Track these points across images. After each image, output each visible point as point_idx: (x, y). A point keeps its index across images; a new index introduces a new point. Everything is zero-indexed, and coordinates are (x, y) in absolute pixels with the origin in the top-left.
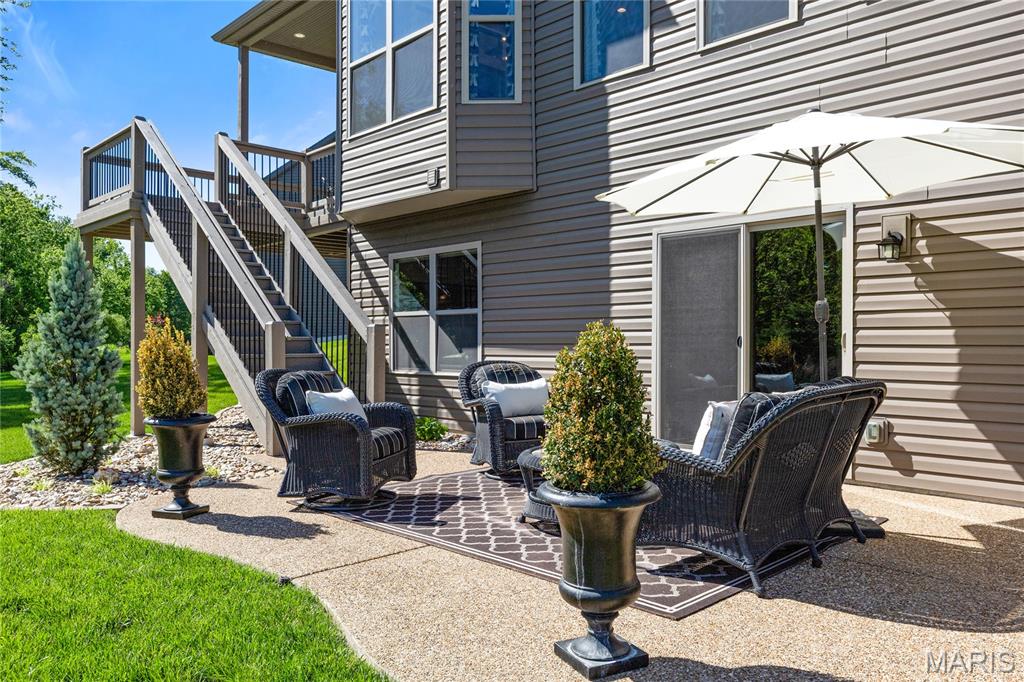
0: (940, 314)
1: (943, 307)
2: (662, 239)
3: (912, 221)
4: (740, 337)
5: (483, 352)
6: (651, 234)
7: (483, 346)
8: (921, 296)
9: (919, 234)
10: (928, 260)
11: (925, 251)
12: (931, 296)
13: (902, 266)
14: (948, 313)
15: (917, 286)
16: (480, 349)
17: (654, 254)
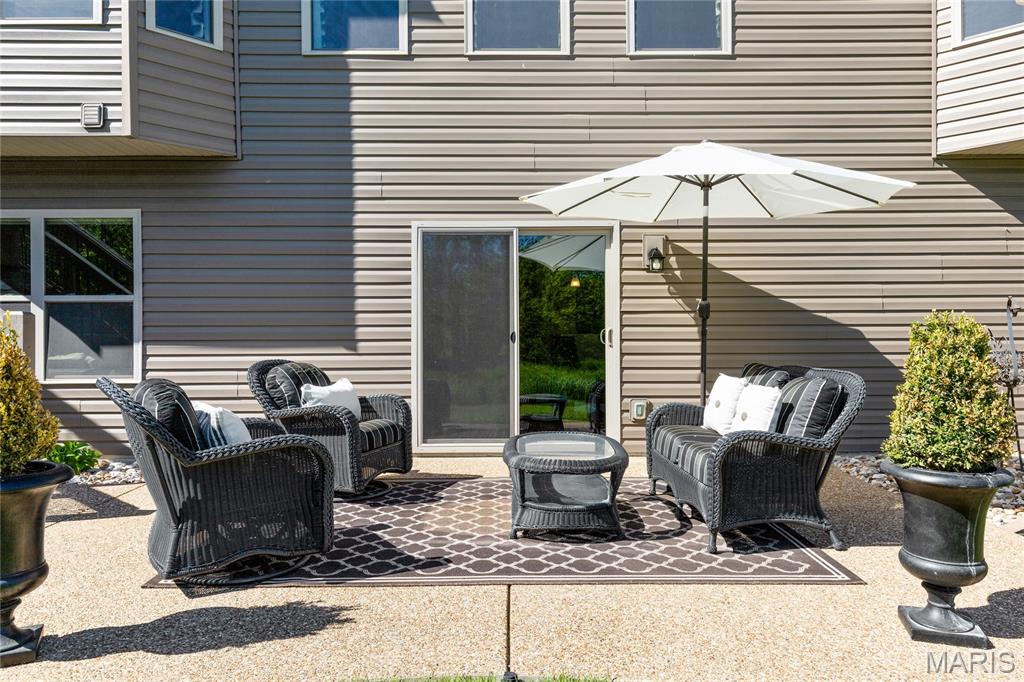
0: (686, 315)
1: (689, 309)
2: (424, 234)
3: (667, 241)
4: (514, 333)
5: (144, 350)
6: (410, 227)
7: (145, 343)
8: (673, 301)
9: (671, 252)
10: (678, 273)
11: (675, 266)
12: (680, 301)
13: (659, 277)
14: (693, 315)
15: (670, 293)
16: (138, 348)
17: (415, 248)
